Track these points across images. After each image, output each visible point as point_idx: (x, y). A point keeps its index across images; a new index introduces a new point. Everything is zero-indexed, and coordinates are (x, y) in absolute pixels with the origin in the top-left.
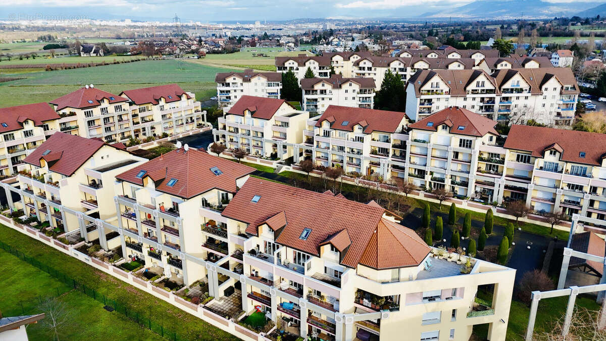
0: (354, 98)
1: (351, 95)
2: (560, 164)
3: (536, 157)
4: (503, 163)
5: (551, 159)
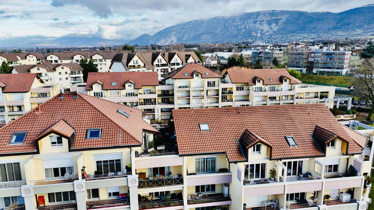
0: (67, 79)
1: (64, 76)
2: (263, 87)
3: (252, 85)
4: (232, 93)
5: (258, 85)
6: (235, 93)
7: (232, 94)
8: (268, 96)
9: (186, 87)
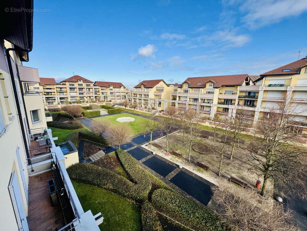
9: (282, 85)
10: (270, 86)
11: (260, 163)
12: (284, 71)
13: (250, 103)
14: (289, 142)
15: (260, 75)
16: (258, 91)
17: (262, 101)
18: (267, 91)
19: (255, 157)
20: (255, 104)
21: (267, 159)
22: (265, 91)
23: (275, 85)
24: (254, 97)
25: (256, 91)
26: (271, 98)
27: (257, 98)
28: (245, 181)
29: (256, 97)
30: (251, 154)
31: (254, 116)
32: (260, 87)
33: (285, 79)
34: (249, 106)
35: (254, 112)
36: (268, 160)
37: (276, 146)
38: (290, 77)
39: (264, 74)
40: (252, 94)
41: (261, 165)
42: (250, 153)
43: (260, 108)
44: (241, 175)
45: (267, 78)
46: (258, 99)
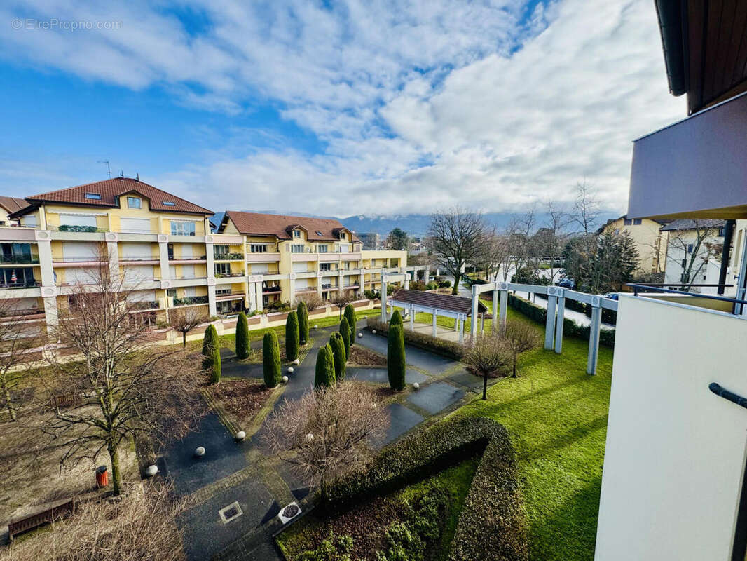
2: (307, 245)
3: (284, 240)
4: (242, 258)
5: (298, 240)
6: (249, 256)
7: (240, 259)
8: (317, 261)
9: (92, 230)
10: (64, 228)
11: (89, 424)
12: (88, 196)
13: (19, 276)
14: (135, 348)
15: (28, 200)
16: (35, 243)
17: (55, 268)
18: (62, 242)
19: (71, 419)
20: (35, 277)
21: (102, 406)
22: (53, 242)
23: (76, 229)
24: (27, 258)
25: (30, 243)
26: (76, 260)
27: (38, 262)
28: (66, 495)
29: (32, 260)
30: (58, 418)
31: (44, 312)
32: (37, 233)
33: (96, 216)
34: (19, 285)
35: (40, 299)
36: (104, 406)
37: (112, 367)
38: (104, 212)
39: (38, 196)
40: (18, 252)
41: (92, 427)
42: (53, 415)
43: (55, 288)
44: (46, 494)
45: (51, 210)
46: (42, 265)
